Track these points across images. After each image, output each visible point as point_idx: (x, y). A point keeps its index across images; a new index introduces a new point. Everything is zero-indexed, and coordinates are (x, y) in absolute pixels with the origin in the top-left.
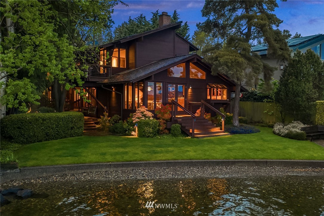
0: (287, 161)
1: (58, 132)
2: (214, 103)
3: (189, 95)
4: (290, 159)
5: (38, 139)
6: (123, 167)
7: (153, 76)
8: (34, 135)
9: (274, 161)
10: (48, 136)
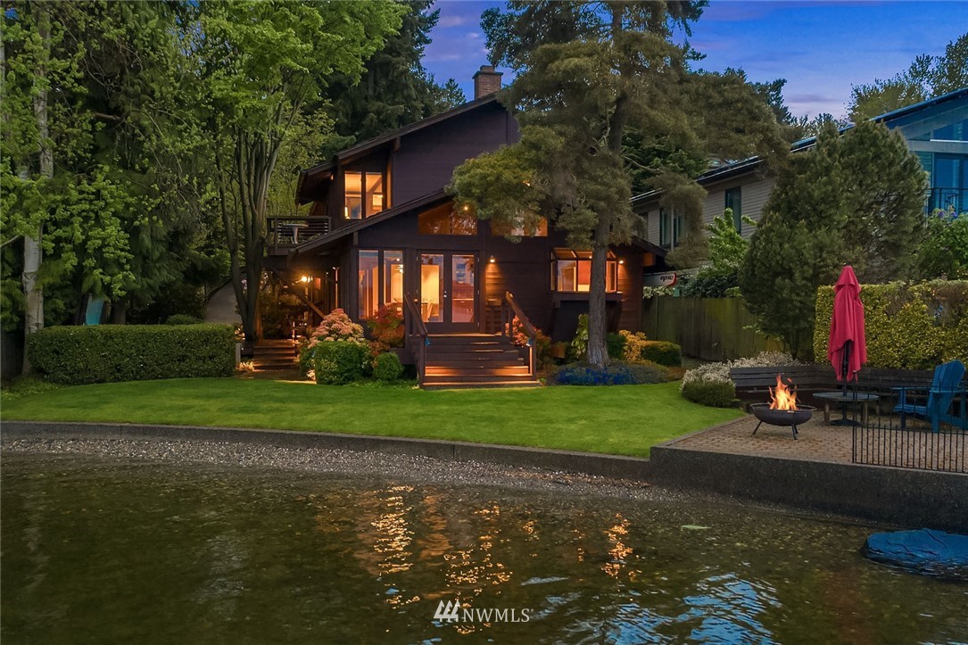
0: (503, 450)
1: (145, 364)
2: (562, 302)
3: (488, 281)
4: (523, 445)
5: (96, 377)
6: (145, 434)
7: (356, 235)
8: (87, 369)
9: (472, 447)
10: (119, 371)
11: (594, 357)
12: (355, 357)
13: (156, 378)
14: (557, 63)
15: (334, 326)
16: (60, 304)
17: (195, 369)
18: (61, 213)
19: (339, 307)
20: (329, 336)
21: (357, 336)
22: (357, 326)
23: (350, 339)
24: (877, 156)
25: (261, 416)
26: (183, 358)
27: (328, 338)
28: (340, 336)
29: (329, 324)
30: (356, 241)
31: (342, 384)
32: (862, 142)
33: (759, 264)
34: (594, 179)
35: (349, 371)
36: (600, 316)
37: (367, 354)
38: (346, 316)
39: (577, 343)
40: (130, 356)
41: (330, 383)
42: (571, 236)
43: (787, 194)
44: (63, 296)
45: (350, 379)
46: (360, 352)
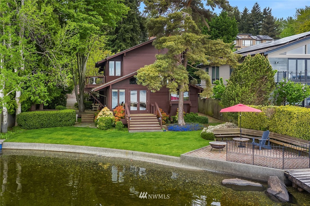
2: (172, 104)
3: (151, 98)
5: (36, 127)
7: (111, 86)
8: (33, 125)
10: (42, 125)
11: (180, 122)
12: (110, 121)
13: (53, 127)
14: (165, 43)
15: (105, 112)
16: (26, 105)
17: (64, 124)
18: (28, 84)
19: (106, 106)
20: (103, 115)
21: (111, 115)
22: (111, 112)
23: (109, 116)
24: (260, 66)
25: (83, 142)
26: (61, 121)
27: (103, 116)
28: (106, 115)
29: (103, 112)
30: (111, 88)
31: (106, 130)
32: (256, 61)
33: (226, 97)
34: (177, 74)
35: (108, 126)
36: (181, 110)
37: (114, 120)
38: (108, 109)
39: (177, 116)
40: (45, 121)
41: (103, 129)
42: (170, 90)
43: (235, 75)
44: (27, 103)
45: (109, 128)
46: (112, 120)
